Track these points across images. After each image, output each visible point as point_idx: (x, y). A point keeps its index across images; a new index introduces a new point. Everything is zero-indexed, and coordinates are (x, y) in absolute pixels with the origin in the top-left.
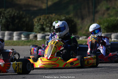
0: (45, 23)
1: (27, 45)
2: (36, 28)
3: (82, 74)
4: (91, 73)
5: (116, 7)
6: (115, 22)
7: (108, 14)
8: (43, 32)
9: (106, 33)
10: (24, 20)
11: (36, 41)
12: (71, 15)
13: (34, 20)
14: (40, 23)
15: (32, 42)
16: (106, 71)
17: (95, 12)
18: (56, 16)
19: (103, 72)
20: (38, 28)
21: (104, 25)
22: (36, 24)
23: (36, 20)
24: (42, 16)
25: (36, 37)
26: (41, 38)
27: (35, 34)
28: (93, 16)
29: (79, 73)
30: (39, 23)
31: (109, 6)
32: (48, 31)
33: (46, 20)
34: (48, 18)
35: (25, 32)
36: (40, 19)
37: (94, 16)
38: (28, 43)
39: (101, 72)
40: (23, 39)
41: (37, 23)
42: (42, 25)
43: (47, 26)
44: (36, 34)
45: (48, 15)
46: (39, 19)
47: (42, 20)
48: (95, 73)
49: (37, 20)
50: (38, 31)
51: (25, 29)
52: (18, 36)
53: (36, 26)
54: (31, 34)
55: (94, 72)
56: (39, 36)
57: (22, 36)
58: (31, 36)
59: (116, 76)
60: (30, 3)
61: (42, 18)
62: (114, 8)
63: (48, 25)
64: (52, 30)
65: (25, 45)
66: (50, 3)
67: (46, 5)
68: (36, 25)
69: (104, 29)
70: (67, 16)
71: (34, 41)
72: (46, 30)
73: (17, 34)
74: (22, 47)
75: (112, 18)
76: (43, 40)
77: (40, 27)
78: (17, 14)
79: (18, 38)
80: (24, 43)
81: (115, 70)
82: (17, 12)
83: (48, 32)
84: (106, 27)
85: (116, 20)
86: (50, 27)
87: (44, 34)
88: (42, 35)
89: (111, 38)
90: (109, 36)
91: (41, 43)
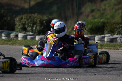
0: (27, 22)
1: (7, 44)
2: (17, 27)
3: (62, 74)
4: (72, 74)
5: (101, 9)
6: (99, 24)
7: (93, 16)
8: (24, 32)
9: (90, 35)
10: (6, 19)
11: (17, 40)
12: (55, 16)
13: (15, 19)
14: (22, 23)
15: (13, 41)
16: (88, 73)
17: (79, 14)
18: (39, 15)
19: (85, 74)
20: (19, 27)
21: (88, 27)
22: (18, 23)
23: (18, 20)
24: (24, 15)
25: (17, 36)
26: (22, 38)
27: (16, 33)
29: (60, 74)
30: (20, 22)
31: (94, 8)
32: (30, 30)
33: (28, 20)
34: (30, 17)
35: (5, 31)
36: (22, 18)
37: (78, 18)
38: (8, 42)
39: (82, 74)
40: (3, 38)
41: (19, 22)
42: (24, 25)
43: (29, 26)
44: (17, 33)
45: (30, 15)
46: (20, 18)
47: (23, 19)
49: (19, 19)
50: (20, 30)
51: (6, 28)
53: (17, 26)
54: (12, 33)
55: (75, 73)
56: (20, 35)
57: (3, 35)
58: (12, 35)
59: (97, 78)
60: (12, 3)
61: (23, 17)
62: (99, 10)
63: (30, 24)
64: (34, 30)
65: (5, 44)
66: (33, 3)
67: (28, 4)
69: (88, 31)
70: (50, 17)
71: (14, 40)
72: (28, 30)
74: (3, 46)
75: (96, 20)
76: (25, 40)
77: (21, 26)
80: (4, 42)
81: (97, 72)
83: (30, 32)
84: (89, 29)
85: (100, 22)
86: (32, 27)
87: (26, 33)
88: (24, 34)
89: (94, 40)
90: (92, 38)
91: (22, 42)
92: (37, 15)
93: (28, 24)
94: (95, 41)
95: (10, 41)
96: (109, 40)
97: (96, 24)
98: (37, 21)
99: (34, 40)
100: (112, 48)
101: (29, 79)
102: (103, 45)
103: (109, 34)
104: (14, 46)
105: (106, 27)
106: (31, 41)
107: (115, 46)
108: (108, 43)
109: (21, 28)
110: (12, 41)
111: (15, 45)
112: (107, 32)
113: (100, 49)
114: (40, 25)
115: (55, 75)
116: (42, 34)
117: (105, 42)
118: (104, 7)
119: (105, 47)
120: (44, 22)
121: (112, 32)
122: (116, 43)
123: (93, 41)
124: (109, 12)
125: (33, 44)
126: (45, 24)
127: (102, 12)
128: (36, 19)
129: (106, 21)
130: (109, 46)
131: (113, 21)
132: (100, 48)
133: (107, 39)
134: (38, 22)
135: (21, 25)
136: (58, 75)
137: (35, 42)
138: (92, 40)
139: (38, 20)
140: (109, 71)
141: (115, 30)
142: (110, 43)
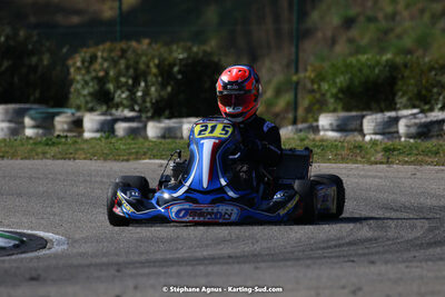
0: (112, 73)
1: (44, 155)
2: (77, 90)
3: (253, 265)
4: (289, 263)
5: (380, 15)
6: (377, 71)
7: (351, 41)
8: (104, 108)
9: (343, 114)
10: (34, 60)
11: (79, 140)
12: (212, 45)
13: (70, 62)
14: (94, 74)
15: (65, 144)
16: (344, 256)
17: (302, 34)
18: (154, 45)
19: (335, 260)
20: (85, 92)
21: (335, 83)
22: (79, 78)
23: (79, 64)
24: (101, 47)
25: (78, 124)
27: (73, 114)
28: (293, 49)
29: (245, 263)
31: (352, 12)
32: (125, 102)
33: (115, 63)
34: (124, 52)
35: (35, 106)
36: (93, 58)
37: (297, 47)
38: (47, 149)
39: (324, 261)
40: (29, 132)
41: (83, 72)
42: (101, 81)
43: (119, 86)
44: (78, 114)
45: (123, 45)
46: (88, 55)
47: (99, 60)
48: (302, 262)
49: (83, 62)
50: (87, 102)
51: (37, 94)
52: (10, 121)
53: (79, 86)
54: (58, 114)
55: (298, 259)
56: (91, 121)
57: (27, 121)
58: (61, 122)
59: (380, 275)
61: (99, 54)
63: (123, 80)
64: (140, 101)
65: (37, 155)
67: (116, 4)
68: (78, 82)
69: (335, 97)
70: (195, 49)
71: (70, 140)
72: (117, 99)
73: (7, 112)
75: (363, 58)
76: (107, 138)
77: (92, 87)
78: (7, 38)
79: (9, 128)
80: (33, 150)
81: (378, 253)
82: (8, 30)
83: (125, 107)
84: (341, 90)
85: (378, 63)
86: (132, 90)
87: (111, 115)
88: (103, 118)
89: (360, 130)
90: (353, 125)
91: (98, 147)
92: (150, 44)
93: (117, 79)
94: (364, 135)
95: (54, 144)
96: (413, 130)
97: (366, 71)
98: (148, 66)
99: (141, 140)
100: (427, 159)
101: (136, 288)
102: (394, 150)
103: (414, 107)
104: (71, 162)
105: (400, 83)
106: (129, 141)
107: (437, 153)
108: (412, 141)
109: (90, 94)
110: (59, 143)
111: (74, 159)
112: (404, 100)
113: (381, 163)
114: (160, 79)
115: (225, 267)
116: (167, 113)
117: (400, 137)
118: (389, 9)
119: (400, 158)
120: (176, 69)
121: (423, 100)
122: (441, 142)
123: (356, 133)
124: (407, 24)
125: (137, 153)
126: (180, 77)
127: (383, 24)
128: (144, 59)
129: (399, 60)
130: (415, 152)
131: (427, 59)
132: (385, 160)
133: (408, 126)
134: (154, 70)
135: (91, 84)
136: (237, 267)
137: (146, 144)
138: (352, 131)
139: (152, 65)
140: (421, 246)
141: (435, 90)
142: (419, 141)
